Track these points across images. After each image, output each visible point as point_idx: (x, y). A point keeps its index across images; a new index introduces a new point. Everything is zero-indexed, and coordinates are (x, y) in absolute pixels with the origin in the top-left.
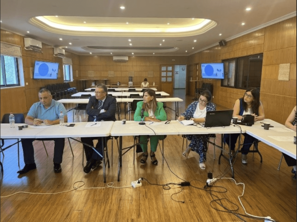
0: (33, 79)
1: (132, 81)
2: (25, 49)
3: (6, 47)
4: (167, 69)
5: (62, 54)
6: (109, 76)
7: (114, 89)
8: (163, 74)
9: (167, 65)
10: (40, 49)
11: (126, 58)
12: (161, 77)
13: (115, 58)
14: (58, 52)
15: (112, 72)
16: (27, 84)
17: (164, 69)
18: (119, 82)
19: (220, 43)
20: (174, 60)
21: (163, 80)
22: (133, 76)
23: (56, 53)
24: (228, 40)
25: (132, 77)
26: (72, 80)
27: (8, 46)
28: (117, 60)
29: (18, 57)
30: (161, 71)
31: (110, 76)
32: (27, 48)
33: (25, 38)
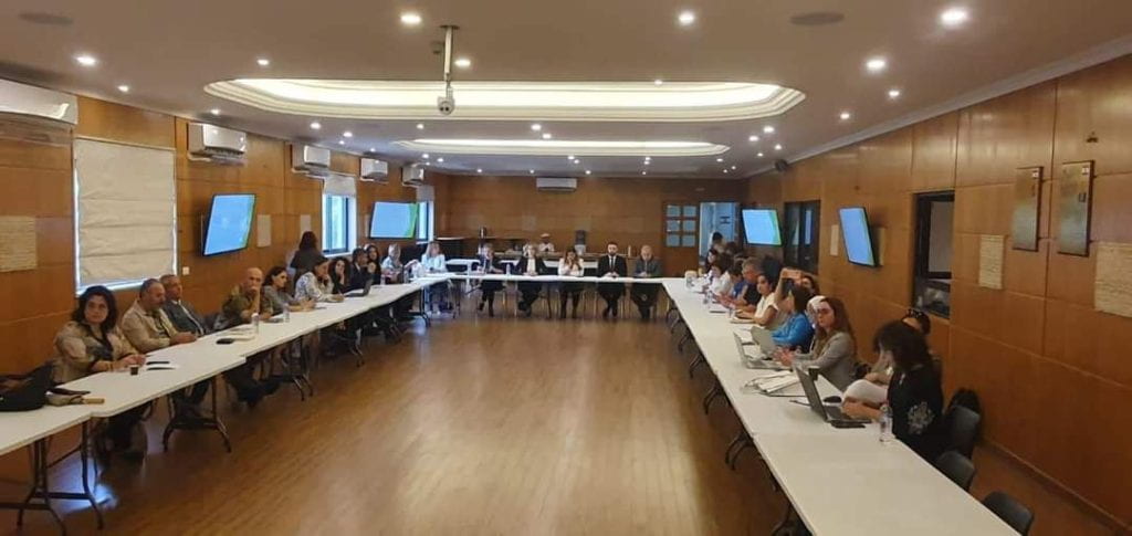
0: (369, 238)
1: (583, 241)
4: (682, 213)
6: (523, 230)
8: (673, 226)
9: (682, 203)
11: (571, 184)
12: (664, 234)
13: (541, 183)
15: (532, 220)
17: (673, 211)
19: (777, 165)
20: (702, 189)
21: (672, 241)
22: (587, 229)
24: (790, 161)
25: (583, 233)
28: (548, 188)
29: (349, 196)
30: (665, 218)
31: (525, 228)
32: (365, 177)
33: (363, 160)
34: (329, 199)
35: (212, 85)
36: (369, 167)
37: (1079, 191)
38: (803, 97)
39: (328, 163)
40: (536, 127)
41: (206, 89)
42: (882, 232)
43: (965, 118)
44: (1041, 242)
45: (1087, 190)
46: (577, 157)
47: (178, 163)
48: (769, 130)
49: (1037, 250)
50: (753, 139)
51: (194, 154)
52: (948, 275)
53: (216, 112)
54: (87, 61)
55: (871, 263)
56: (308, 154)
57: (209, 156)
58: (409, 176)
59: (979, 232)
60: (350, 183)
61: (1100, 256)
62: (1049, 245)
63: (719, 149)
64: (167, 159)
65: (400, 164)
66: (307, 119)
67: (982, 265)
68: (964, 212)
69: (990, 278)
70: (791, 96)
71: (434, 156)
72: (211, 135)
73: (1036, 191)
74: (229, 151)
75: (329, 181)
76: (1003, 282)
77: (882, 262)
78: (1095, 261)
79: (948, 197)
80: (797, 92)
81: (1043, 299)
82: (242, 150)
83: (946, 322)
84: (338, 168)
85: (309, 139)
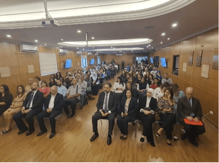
19: (153, 50)
34: (83, 59)
35: (58, 43)
36: (89, 54)
37: (200, 55)
38: (153, 40)
39: (82, 54)
40: (112, 47)
41: (57, 44)
42: (168, 62)
43: (182, 42)
44: (193, 64)
45: (201, 55)
46: (121, 51)
47: (56, 55)
48: (149, 45)
49: (192, 65)
50: (148, 47)
51: (59, 54)
52: (178, 69)
53: (61, 47)
54: (36, 41)
55: (166, 67)
56: (78, 53)
57: (61, 54)
58: (96, 55)
59: (183, 62)
60: (86, 57)
61: (203, 67)
62: (194, 65)
63: (143, 49)
64: (54, 55)
65: (94, 53)
66: (76, 47)
67: (183, 68)
68: (181, 58)
69: (184, 70)
70: (151, 40)
71: (99, 51)
72: (61, 51)
73: (192, 55)
74: (65, 53)
75: (82, 56)
76: (187, 71)
77: (168, 66)
78: (202, 68)
79: (179, 56)
80: (152, 40)
81: (193, 74)
82: (67, 52)
83: (177, 77)
84: (84, 54)
85: (78, 50)
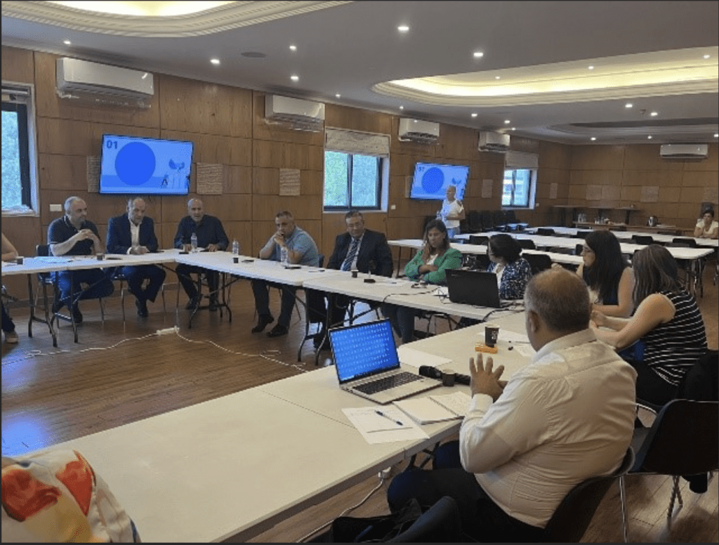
0: (410, 198)
2: (400, 139)
3: (356, 138)
5: (504, 146)
6: (642, 200)
7: (651, 238)
10: (435, 139)
11: (702, 150)
13: (666, 150)
14: (488, 142)
15: (653, 190)
16: (393, 207)
18: (655, 217)
23: (482, 143)
26: (532, 206)
27: (361, 136)
28: (673, 155)
29: (382, 156)
31: (644, 200)
32: (402, 138)
33: (401, 120)
75: (337, 137)
